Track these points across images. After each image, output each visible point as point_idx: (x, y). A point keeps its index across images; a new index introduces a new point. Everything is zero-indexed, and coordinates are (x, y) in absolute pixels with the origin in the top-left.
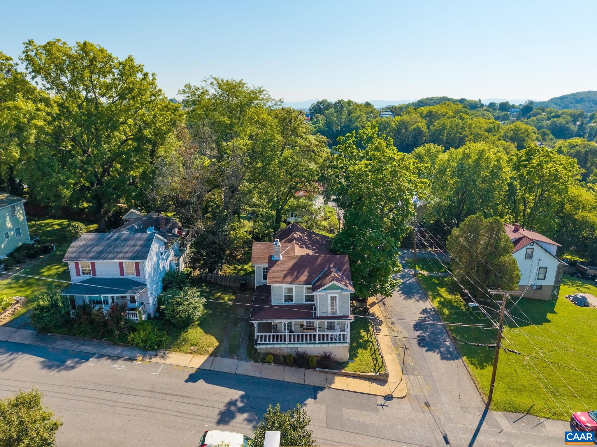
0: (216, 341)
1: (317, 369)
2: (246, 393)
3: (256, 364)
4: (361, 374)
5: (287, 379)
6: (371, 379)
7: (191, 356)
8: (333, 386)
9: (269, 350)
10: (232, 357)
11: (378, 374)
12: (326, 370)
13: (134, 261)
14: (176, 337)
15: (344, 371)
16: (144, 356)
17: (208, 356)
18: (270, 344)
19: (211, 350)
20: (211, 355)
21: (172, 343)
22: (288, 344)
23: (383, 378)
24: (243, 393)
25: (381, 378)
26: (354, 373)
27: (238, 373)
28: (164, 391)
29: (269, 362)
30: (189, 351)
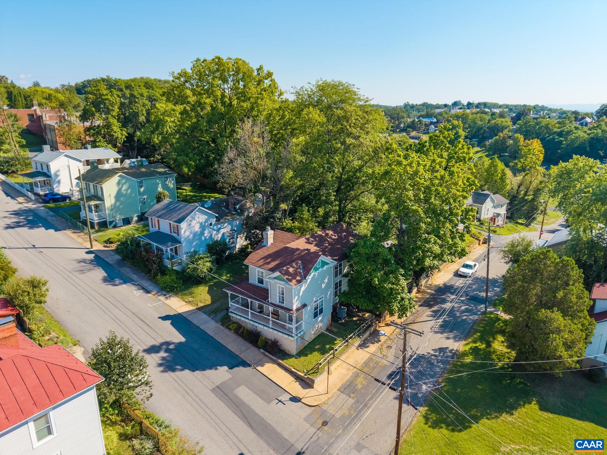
0: (210, 301)
1: (261, 350)
2: (186, 341)
3: (221, 327)
4: (293, 370)
5: (229, 347)
6: (298, 378)
7: (184, 303)
8: (259, 368)
9: (238, 321)
10: (209, 315)
11: (306, 377)
12: (267, 353)
13: (176, 224)
14: (187, 288)
15: (280, 361)
16: (158, 292)
17: (194, 308)
18: (239, 315)
19: (201, 305)
20: (197, 309)
21: (181, 291)
22: (251, 320)
23: (310, 382)
24: (183, 340)
25: (308, 381)
26: (287, 366)
27: (200, 327)
28: (140, 316)
29: (230, 329)
30: (187, 300)
